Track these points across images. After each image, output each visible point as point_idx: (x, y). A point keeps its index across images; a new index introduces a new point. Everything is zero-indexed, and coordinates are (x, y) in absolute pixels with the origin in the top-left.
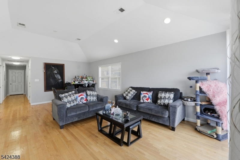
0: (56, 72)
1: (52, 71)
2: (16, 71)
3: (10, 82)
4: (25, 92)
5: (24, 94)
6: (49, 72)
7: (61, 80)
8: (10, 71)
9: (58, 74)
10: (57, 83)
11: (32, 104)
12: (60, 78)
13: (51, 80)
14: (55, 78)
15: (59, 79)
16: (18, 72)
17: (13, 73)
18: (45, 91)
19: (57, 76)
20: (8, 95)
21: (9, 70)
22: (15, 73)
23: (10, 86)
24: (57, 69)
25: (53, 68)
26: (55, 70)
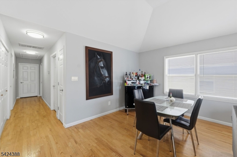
0: (102, 65)
1: (97, 63)
2: (27, 66)
3: (20, 80)
4: (40, 94)
5: (38, 96)
6: (92, 65)
7: (107, 79)
8: (21, 65)
9: (105, 69)
10: (104, 83)
11: (66, 126)
12: (107, 75)
13: (96, 78)
14: (101, 75)
15: (106, 77)
16: (31, 67)
17: (25, 68)
18: (87, 99)
19: (103, 71)
20: (18, 98)
21: (19, 64)
22: (26, 68)
23: (20, 85)
24: (104, 59)
25: (99, 57)
26: (100, 61)
